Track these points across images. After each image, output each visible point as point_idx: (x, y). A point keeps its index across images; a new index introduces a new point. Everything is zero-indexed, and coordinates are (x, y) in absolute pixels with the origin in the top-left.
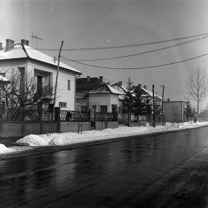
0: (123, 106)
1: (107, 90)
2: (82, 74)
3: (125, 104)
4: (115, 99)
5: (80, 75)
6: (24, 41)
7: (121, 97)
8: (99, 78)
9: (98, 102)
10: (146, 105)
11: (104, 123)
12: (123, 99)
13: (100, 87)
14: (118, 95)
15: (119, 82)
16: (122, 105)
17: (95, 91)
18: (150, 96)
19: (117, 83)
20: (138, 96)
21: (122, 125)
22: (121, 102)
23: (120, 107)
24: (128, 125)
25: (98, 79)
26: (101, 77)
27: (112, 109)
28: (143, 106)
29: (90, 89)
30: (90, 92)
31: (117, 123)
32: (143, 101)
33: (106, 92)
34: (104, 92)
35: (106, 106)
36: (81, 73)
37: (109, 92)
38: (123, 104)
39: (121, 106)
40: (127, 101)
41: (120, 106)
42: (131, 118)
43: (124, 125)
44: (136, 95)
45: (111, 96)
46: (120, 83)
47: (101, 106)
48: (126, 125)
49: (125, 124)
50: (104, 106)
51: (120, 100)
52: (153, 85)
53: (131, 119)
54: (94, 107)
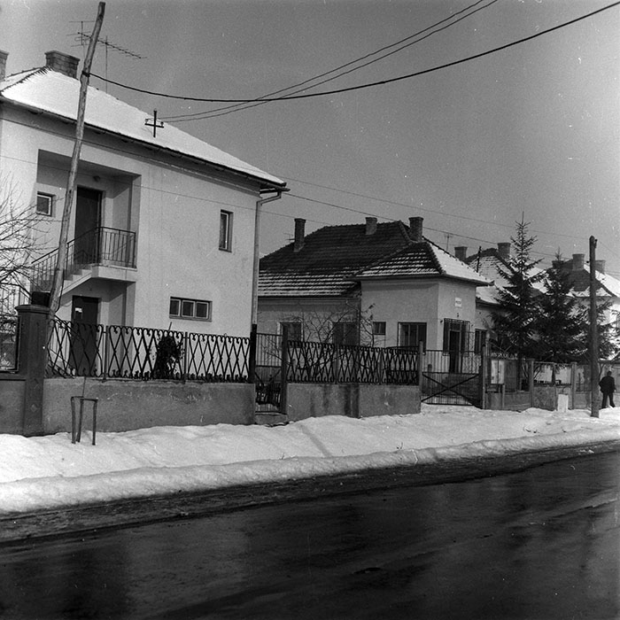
0: (494, 329)
1: (427, 266)
2: (288, 190)
3: (503, 320)
4: (457, 299)
5: (279, 191)
6: (55, 55)
7: (486, 295)
8: (408, 223)
9: (371, 307)
10: (584, 327)
11: (335, 389)
12: (495, 302)
13: (404, 253)
14: (475, 284)
15: (500, 245)
16: (491, 324)
17: (383, 269)
18: (613, 295)
19: (492, 249)
20: (558, 290)
21: (453, 401)
22: (485, 313)
23: (484, 333)
24: (477, 403)
25: (406, 227)
26: (416, 222)
27: (445, 338)
28: (576, 331)
29: (368, 264)
30: (366, 274)
31: (414, 390)
32: (574, 312)
33: (423, 272)
34: (413, 271)
35: (423, 326)
36: (284, 185)
37: (432, 271)
38: (496, 319)
39: (487, 326)
40: (511, 310)
41: (483, 328)
42: (489, 371)
43: (462, 402)
44: (550, 290)
45: (442, 287)
46: (504, 247)
47: (405, 326)
48: (469, 400)
49: (466, 398)
50: (413, 325)
51: (481, 304)
52: (592, 238)
53: (489, 378)
54: (380, 328)
